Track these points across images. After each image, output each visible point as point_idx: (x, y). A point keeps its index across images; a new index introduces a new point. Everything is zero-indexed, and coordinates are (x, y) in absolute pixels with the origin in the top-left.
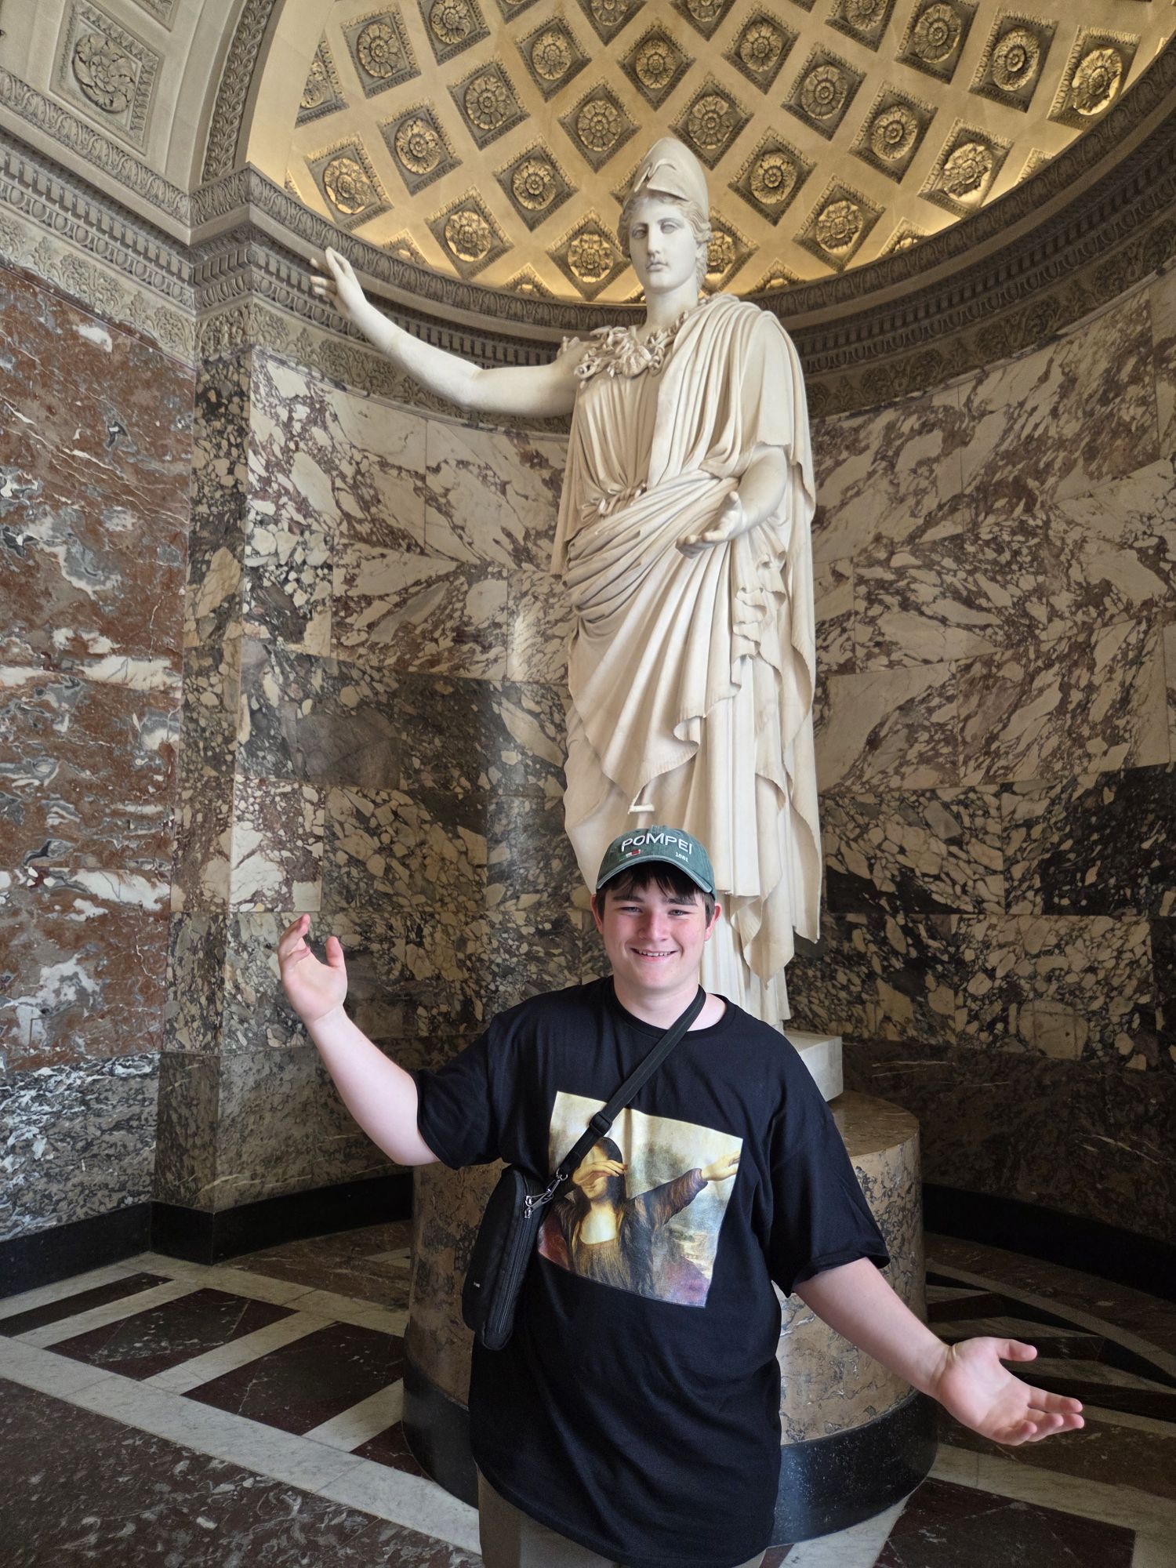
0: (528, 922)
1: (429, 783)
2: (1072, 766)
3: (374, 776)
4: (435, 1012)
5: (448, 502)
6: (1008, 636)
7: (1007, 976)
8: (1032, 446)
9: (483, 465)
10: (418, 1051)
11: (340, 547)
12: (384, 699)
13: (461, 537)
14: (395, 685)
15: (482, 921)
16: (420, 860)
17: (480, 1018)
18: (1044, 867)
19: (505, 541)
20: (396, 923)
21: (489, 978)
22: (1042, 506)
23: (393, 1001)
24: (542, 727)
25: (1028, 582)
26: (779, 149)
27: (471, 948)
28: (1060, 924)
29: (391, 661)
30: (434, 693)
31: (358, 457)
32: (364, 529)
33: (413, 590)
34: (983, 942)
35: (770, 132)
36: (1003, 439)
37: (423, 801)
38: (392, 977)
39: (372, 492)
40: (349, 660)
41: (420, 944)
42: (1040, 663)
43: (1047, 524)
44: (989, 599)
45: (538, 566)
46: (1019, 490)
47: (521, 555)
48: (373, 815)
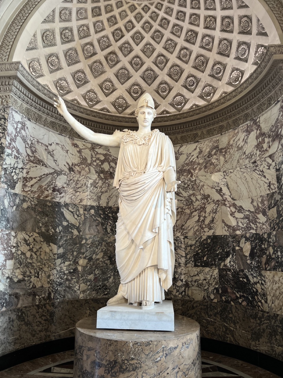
0: (67, 270)
1: (43, 230)
2: (201, 234)
3: (30, 228)
4: (41, 297)
5: (53, 153)
6: (187, 203)
7: (185, 281)
8: (192, 163)
9: (62, 145)
10: (36, 309)
11: (26, 163)
12: (33, 206)
13: (56, 163)
14: (37, 203)
15: (55, 270)
16: (40, 252)
17: (52, 298)
18: (194, 256)
19: (67, 165)
20: (32, 271)
21: (56, 286)
22: (195, 176)
23: (30, 294)
24: (74, 216)
25: (191, 192)
26: (138, 85)
27: (51, 278)
28: (198, 269)
29: (36, 196)
30: (46, 205)
31: (32, 139)
32: (32, 159)
33: (43, 176)
34: (180, 273)
35: (136, 81)
36: (186, 160)
37: (42, 236)
38: (30, 287)
39: (35, 149)
40: (26, 195)
41: (38, 277)
42: (194, 210)
43: (195, 180)
44: (182, 194)
45: (75, 173)
46: (189, 172)
47: (71, 169)
48: (28, 240)
